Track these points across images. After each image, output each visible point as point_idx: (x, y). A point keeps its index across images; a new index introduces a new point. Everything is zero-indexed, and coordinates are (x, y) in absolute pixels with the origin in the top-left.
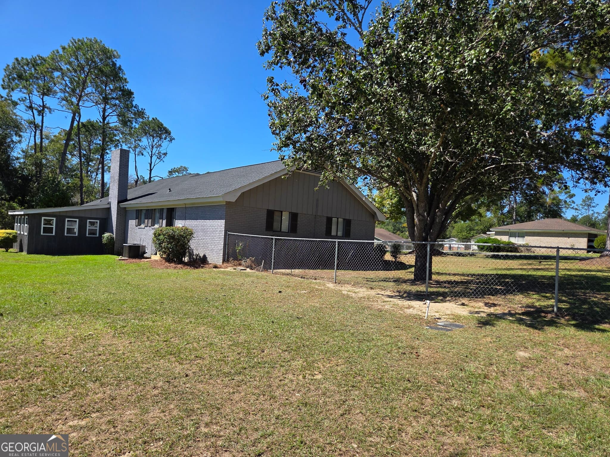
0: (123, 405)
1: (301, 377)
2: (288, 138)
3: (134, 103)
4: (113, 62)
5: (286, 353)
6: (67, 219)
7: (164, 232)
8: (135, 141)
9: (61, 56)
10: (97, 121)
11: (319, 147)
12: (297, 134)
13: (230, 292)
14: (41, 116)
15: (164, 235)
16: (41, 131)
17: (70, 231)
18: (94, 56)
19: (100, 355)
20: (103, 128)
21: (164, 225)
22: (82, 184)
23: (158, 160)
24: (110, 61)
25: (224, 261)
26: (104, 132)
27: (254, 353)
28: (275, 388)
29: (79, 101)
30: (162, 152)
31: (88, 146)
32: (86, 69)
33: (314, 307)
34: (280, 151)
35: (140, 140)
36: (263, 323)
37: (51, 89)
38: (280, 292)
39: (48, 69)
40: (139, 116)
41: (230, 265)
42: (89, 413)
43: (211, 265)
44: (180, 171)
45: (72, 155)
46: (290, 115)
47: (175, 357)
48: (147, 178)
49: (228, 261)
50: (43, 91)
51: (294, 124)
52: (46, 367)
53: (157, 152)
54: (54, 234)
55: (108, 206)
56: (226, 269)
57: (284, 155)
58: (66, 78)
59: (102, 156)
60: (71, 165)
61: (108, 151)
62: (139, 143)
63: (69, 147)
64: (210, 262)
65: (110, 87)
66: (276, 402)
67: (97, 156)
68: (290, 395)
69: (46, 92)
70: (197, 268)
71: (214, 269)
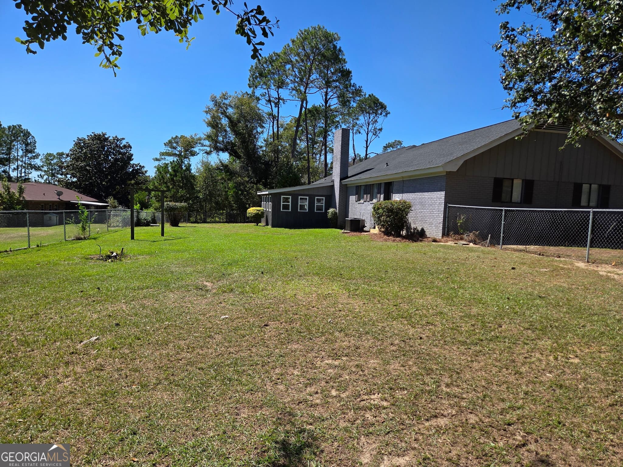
0: (366, 354)
1: (551, 358)
2: (529, 90)
3: (352, 82)
4: (334, 45)
5: (530, 331)
6: (299, 197)
7: (383, 206)
8: (354, 119)
9: (291, 49)
10: (320, 106)
11: (570, 95)
12: (539, 83)
13: (454, 266)
14: (277, 108)
15: (383, 209)
16: (278, 120)
17: (302, 207)
18: (318, 43)
19: (341, 311)
20: (326, 112)
21: (382, 199)
22: (309, 166)
23: (374, 136)
24: (331, 45)
25: (443, 235)
26: (326, 115)
27: (490, 327)
28: (519, 364)
29: (306, 89)
30: (378, 128)
31: (313, 130)
32: (311, 58)
33: (561, 286)
34: (514, 108)
35: (358, 119)
36: (496, 299)
37: (284, 82)
38: (513, 268)
39: (281, 63)
40: (357, 94)
41: (451, 239)
42: (340, 356)
43: (430, 239)
44: (394, 145)
45: (301, 140)
46: (530, 62)
47: (407, 321)
48: (363, 155)
49: (448, 235)
50: (279, 84)
51: (536, 73)
52: (301, 315)
53: (373, 128)
54: (290, 210)
55: (331, 184)
56: (446, 244)
57: (519, 111)
58: (295, 69)
59: (325, 138)
60: (300, 149)
61: (330, 133)
62: (357, 122)
63: (299, 133)
64: (428, 236)
65: (331, 71)
66: (523, 378)
67: (321, 139)
68: (539, 374)
69: (281, 85)
70: (416, 241)
71: (434, 243)
